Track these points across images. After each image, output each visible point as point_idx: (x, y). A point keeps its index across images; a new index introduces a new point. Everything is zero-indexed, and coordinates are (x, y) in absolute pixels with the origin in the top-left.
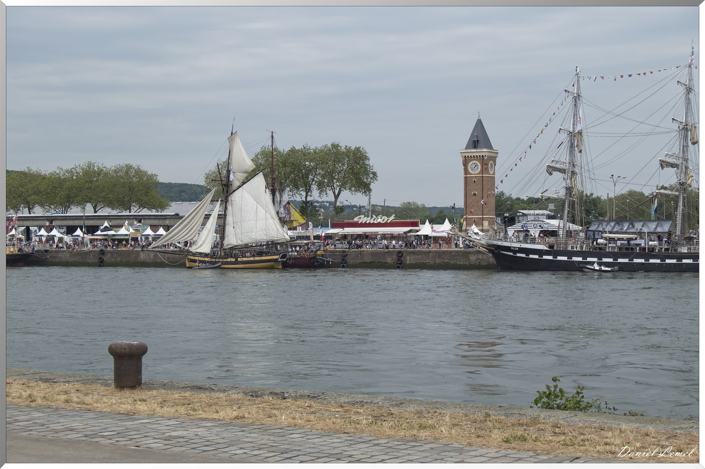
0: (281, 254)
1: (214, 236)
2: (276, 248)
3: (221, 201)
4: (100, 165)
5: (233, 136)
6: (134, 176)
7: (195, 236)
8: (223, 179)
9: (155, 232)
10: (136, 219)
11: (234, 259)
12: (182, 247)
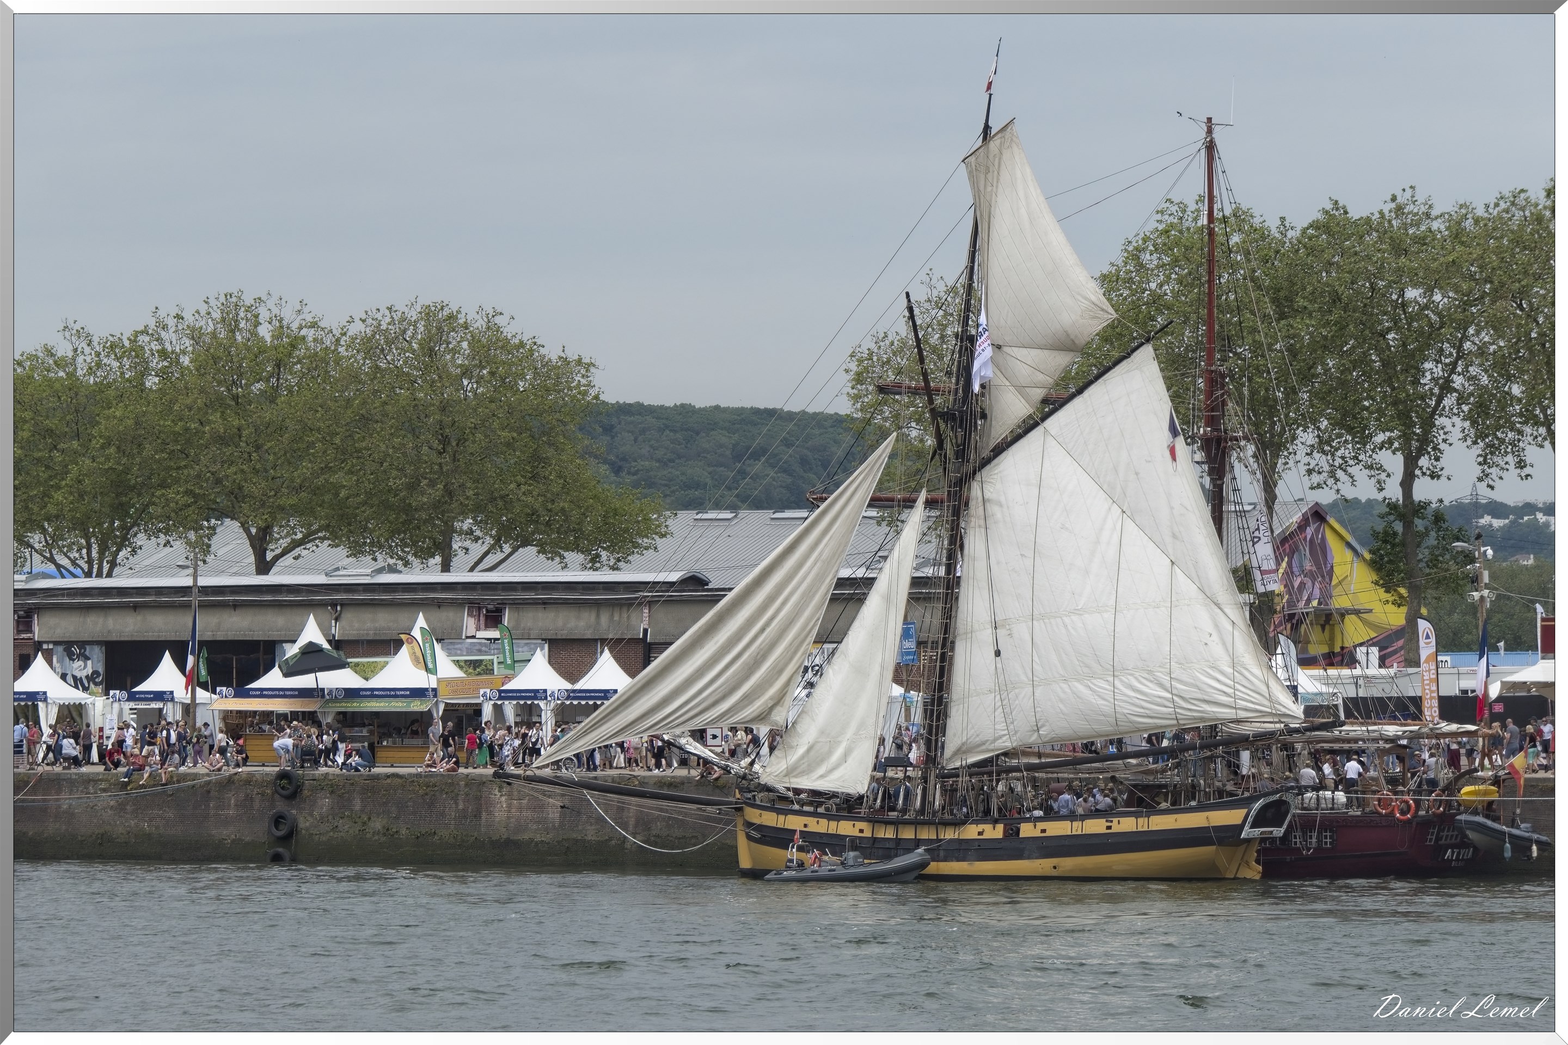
0: (1253, 799)
1: (891, 701)
2: (1229, 764)
3: (930, 504)
4: (288, 315)
5: (994, 145)
6: (466, 372)
7: (778, 700)
8: (939, 379)
9: (572, 677)
10: (474, 607)
11: (1000, 827)
12: (715, 759)
